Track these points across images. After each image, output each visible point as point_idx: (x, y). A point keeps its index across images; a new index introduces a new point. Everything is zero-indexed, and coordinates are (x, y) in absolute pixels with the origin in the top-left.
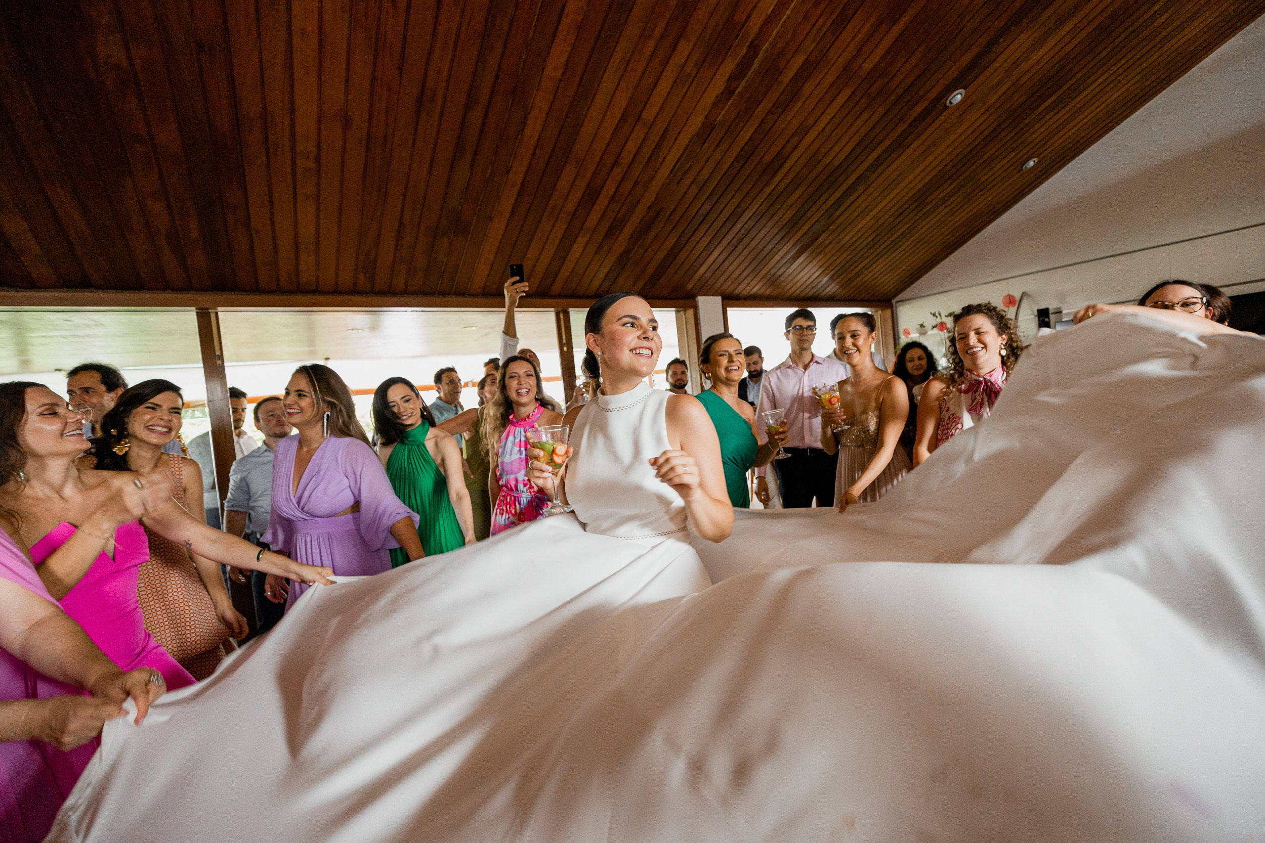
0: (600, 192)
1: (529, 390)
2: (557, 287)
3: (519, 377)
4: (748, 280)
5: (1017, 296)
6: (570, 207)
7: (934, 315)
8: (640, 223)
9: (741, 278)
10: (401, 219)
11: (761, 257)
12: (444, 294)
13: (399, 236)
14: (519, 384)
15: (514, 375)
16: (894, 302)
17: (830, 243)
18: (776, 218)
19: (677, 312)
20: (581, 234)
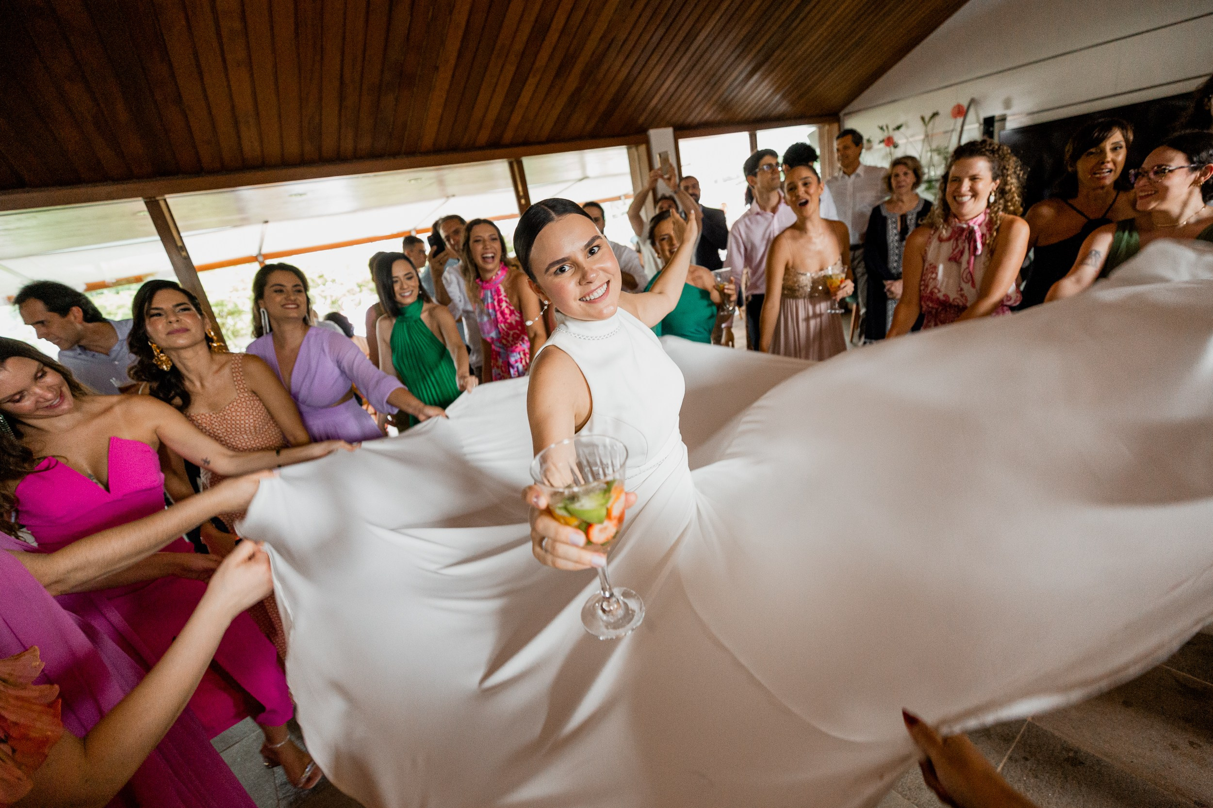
0: (549, 26)
1: (494, 254)
2: (508, 136)
3: (484, 241)
4: (701, 106)
5: (965, 104)
6: (518, 46)
7: (881, 128)
8: (592, 57)
9: (693, 106)
10: (342, 76)
11: (713, 82)
12: (394, 154)
13: (342, 98)
14: (485, 248)
15: (479, 238)
16: (841, 114)
17: (784, 59)
18: (731, 36)
19: (629, 149)
20: (531, 75)
